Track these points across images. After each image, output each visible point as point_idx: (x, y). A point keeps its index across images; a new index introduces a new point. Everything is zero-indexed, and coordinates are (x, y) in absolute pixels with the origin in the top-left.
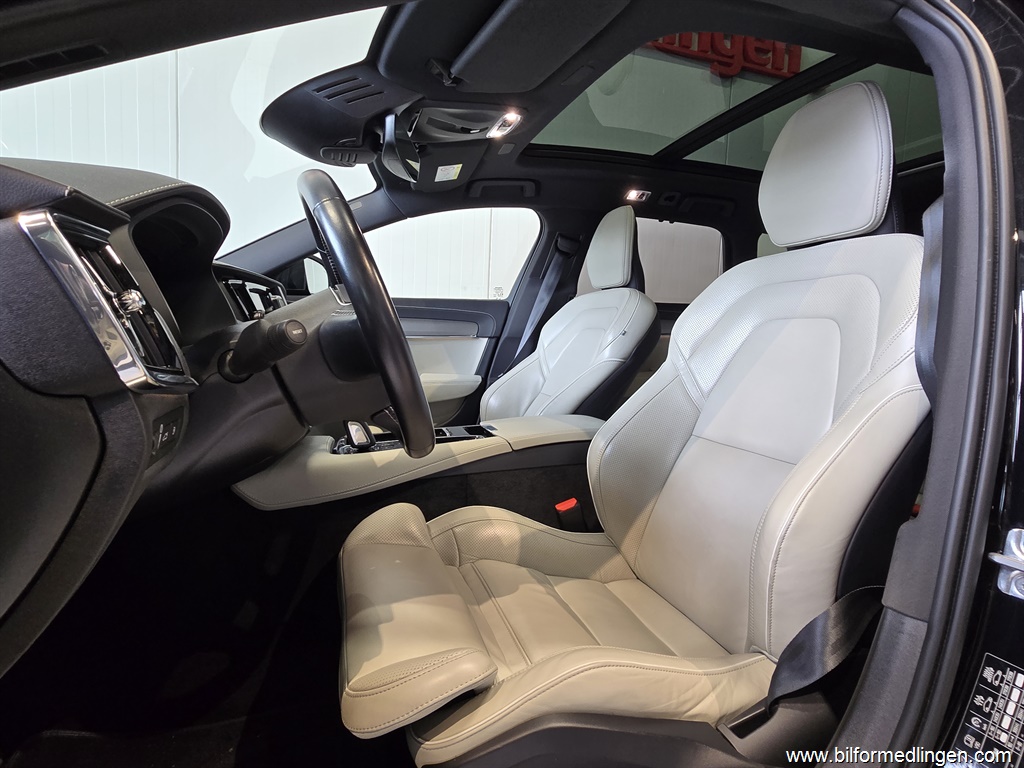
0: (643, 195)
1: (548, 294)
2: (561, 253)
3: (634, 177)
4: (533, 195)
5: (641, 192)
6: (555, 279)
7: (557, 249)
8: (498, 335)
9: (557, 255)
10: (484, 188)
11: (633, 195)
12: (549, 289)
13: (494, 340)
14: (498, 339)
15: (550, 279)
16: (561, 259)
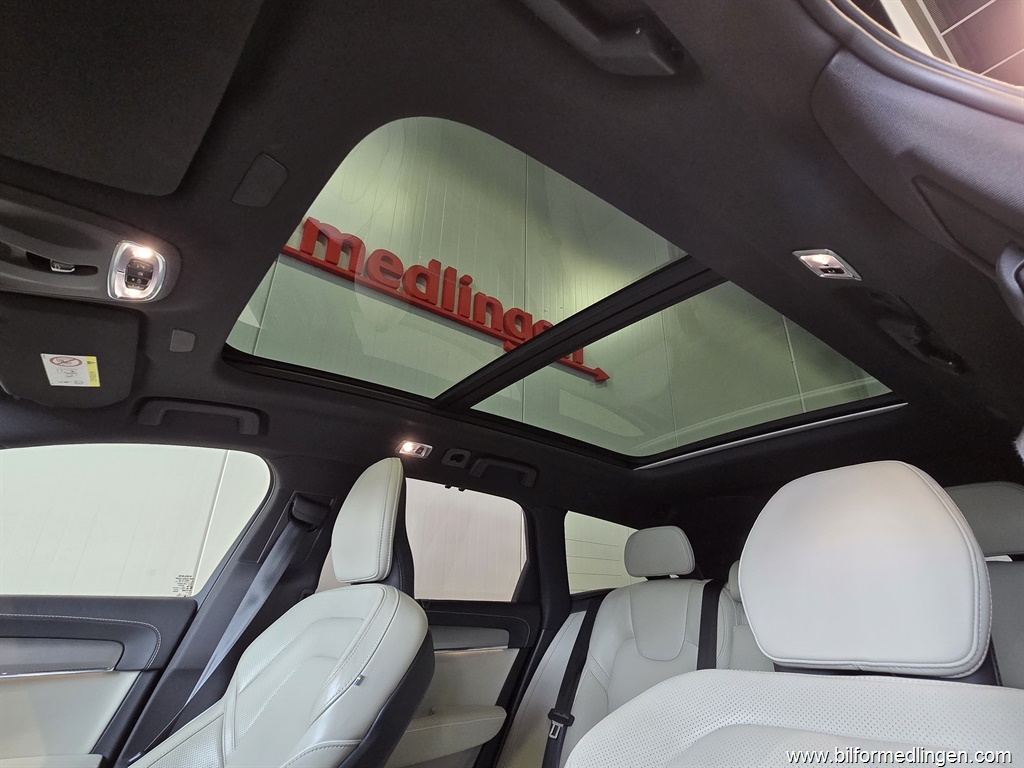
0: (422, 449)
1: (267, 587)
2: (298, 522)
3: (410, 423)
4: (256, 433)
5: (419, 446)
6: (281, 563)
7: (291, 517)
8: (160, 664)
9: (290, 526)
10: (167, 413)
11: (408, 447)
12: (268, 580)
13: (150, 676)
14: (160, 672)
15: (274, 563)
16: (296, 532)
